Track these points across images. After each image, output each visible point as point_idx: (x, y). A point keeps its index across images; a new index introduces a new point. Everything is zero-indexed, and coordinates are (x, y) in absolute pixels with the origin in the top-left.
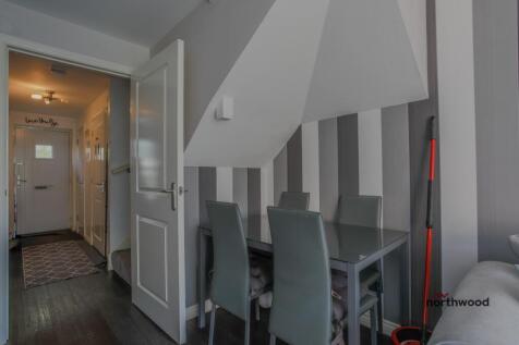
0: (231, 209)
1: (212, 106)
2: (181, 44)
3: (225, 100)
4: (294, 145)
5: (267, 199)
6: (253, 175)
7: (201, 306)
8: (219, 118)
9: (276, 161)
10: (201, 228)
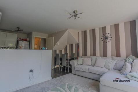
0: (58, 54)
1: (57, 44)
2: (53, 37)
3: (58, 43)
4: (66, 47)
5: (63, 53)
6: (61, 51)
7: (55, 67)
8: (57, 45)
9: (64, 49)
10: (55, 57)
